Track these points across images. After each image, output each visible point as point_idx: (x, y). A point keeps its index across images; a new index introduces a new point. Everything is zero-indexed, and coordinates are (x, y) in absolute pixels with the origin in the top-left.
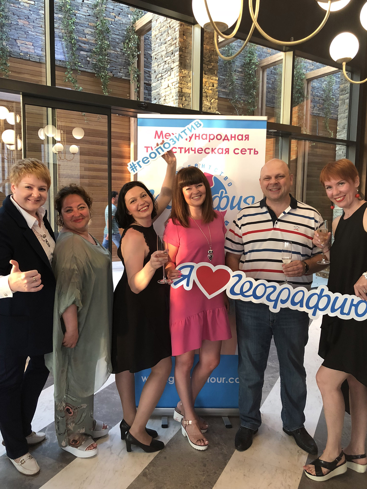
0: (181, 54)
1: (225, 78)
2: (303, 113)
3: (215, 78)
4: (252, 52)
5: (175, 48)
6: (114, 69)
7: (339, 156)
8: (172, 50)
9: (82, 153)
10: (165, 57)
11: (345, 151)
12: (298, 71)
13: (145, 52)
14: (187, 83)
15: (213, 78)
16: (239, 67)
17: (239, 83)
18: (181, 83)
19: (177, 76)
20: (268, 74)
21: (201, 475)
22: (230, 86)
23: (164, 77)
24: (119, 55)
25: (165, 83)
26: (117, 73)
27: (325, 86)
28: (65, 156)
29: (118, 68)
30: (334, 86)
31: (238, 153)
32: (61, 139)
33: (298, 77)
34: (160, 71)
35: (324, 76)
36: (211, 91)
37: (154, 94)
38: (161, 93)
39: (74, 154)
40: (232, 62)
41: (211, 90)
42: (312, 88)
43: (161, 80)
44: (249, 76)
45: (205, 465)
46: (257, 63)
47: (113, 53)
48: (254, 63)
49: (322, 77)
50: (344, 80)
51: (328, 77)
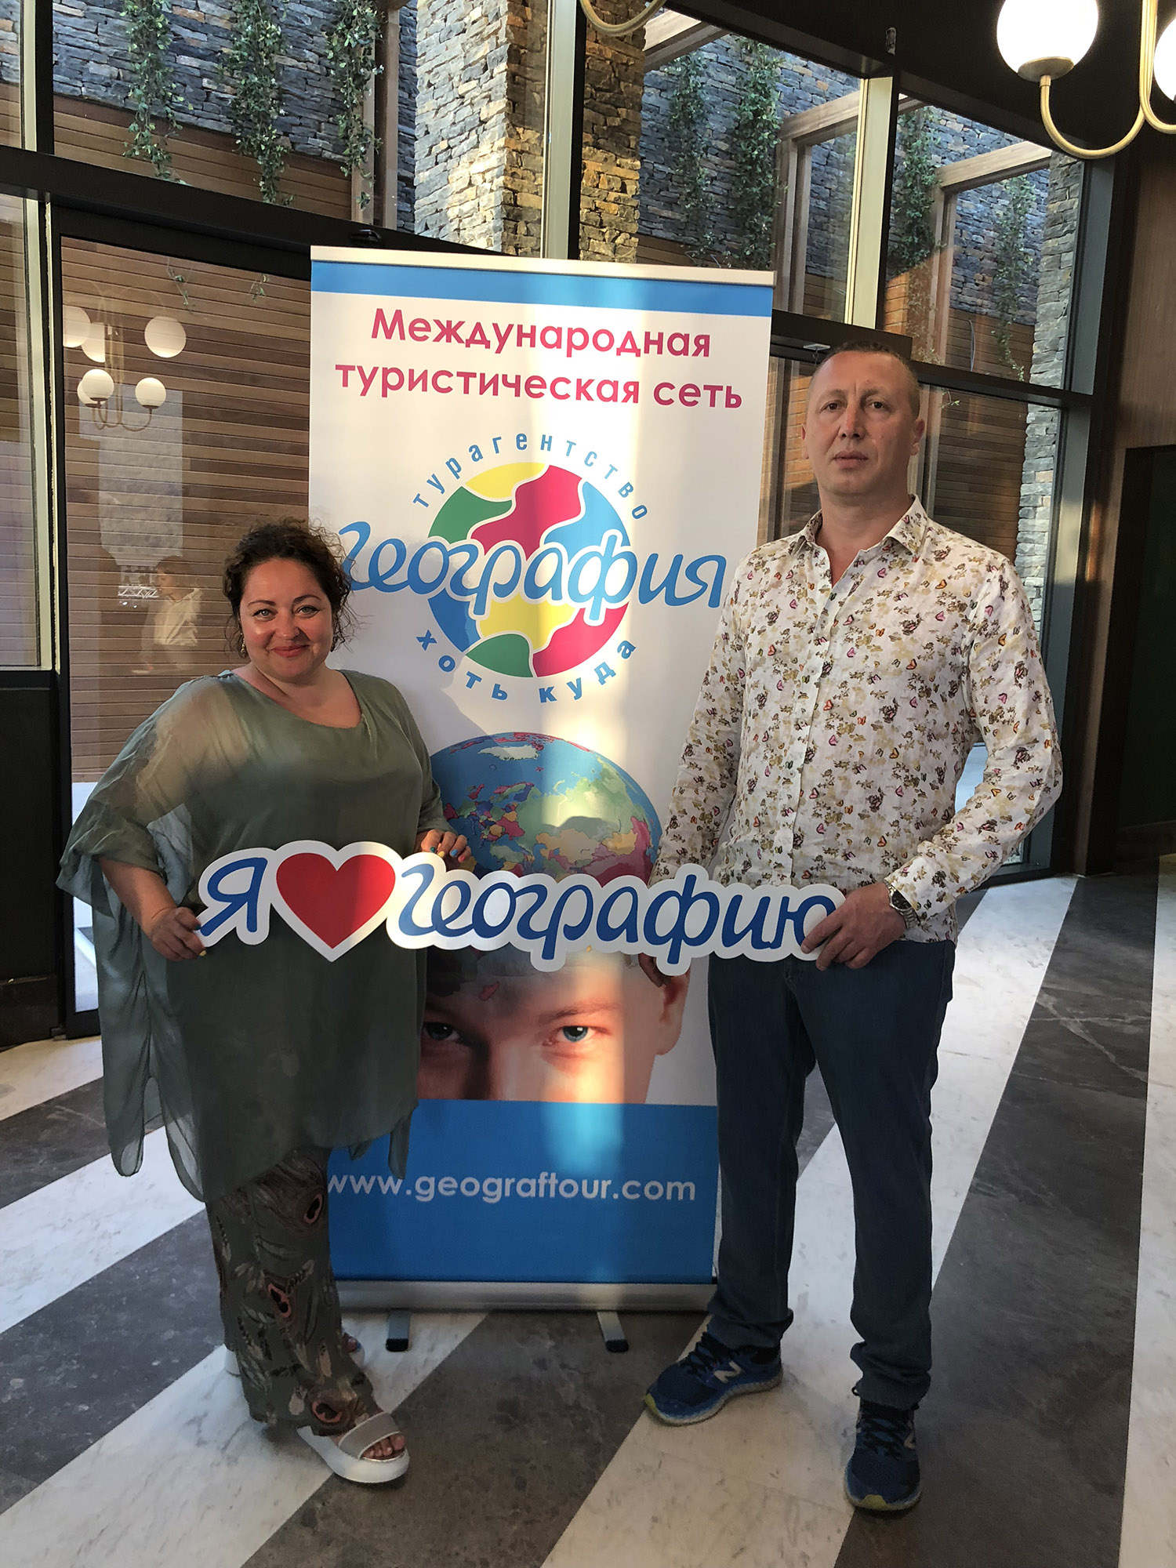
0: (513, 70)
1: (673, 172)
2: (928, 301)
3: (629, 161)
4: (764, 86)
5: (493, 49)
6: (294, 122)
7: (1036, 444)
8: (485, 57)
10: (460, 80)
11: (1055, 426)
12: (916, 158)
13: (402, 69)
14: (534, 174)
15: (625, 160)
16: (721, 137)
17: (717, 190)
18: (513, 174)
19: (500, 149)
20: (816, 166)
21: (506, 1519)
22: (686, 200)
23: (455, 151)
24: (312, 75)
25: (460, 173)
26: (305, 136)
27: (1001, 213)
28: (120, 417)
29: (308, 121)
30: (1031, 214)
31: (670, 402)
32: (107, 358)
33: (914, 178)
34: (444, 131)
35: (999, 180)
36: (614, 206)
37: (424, 212)
38: (444, 208)
39: (150, 408)
40: (695, 116)
41: (616, 201)
42: (960, 219)
43: (446, 161)
44: (750, 167)
45: (521, 1485)
46: (776, 126)
47: (293, 67)
48: (768, 125)
49: (993, 182)
50: (1061, 185)
51: (1011, 183)
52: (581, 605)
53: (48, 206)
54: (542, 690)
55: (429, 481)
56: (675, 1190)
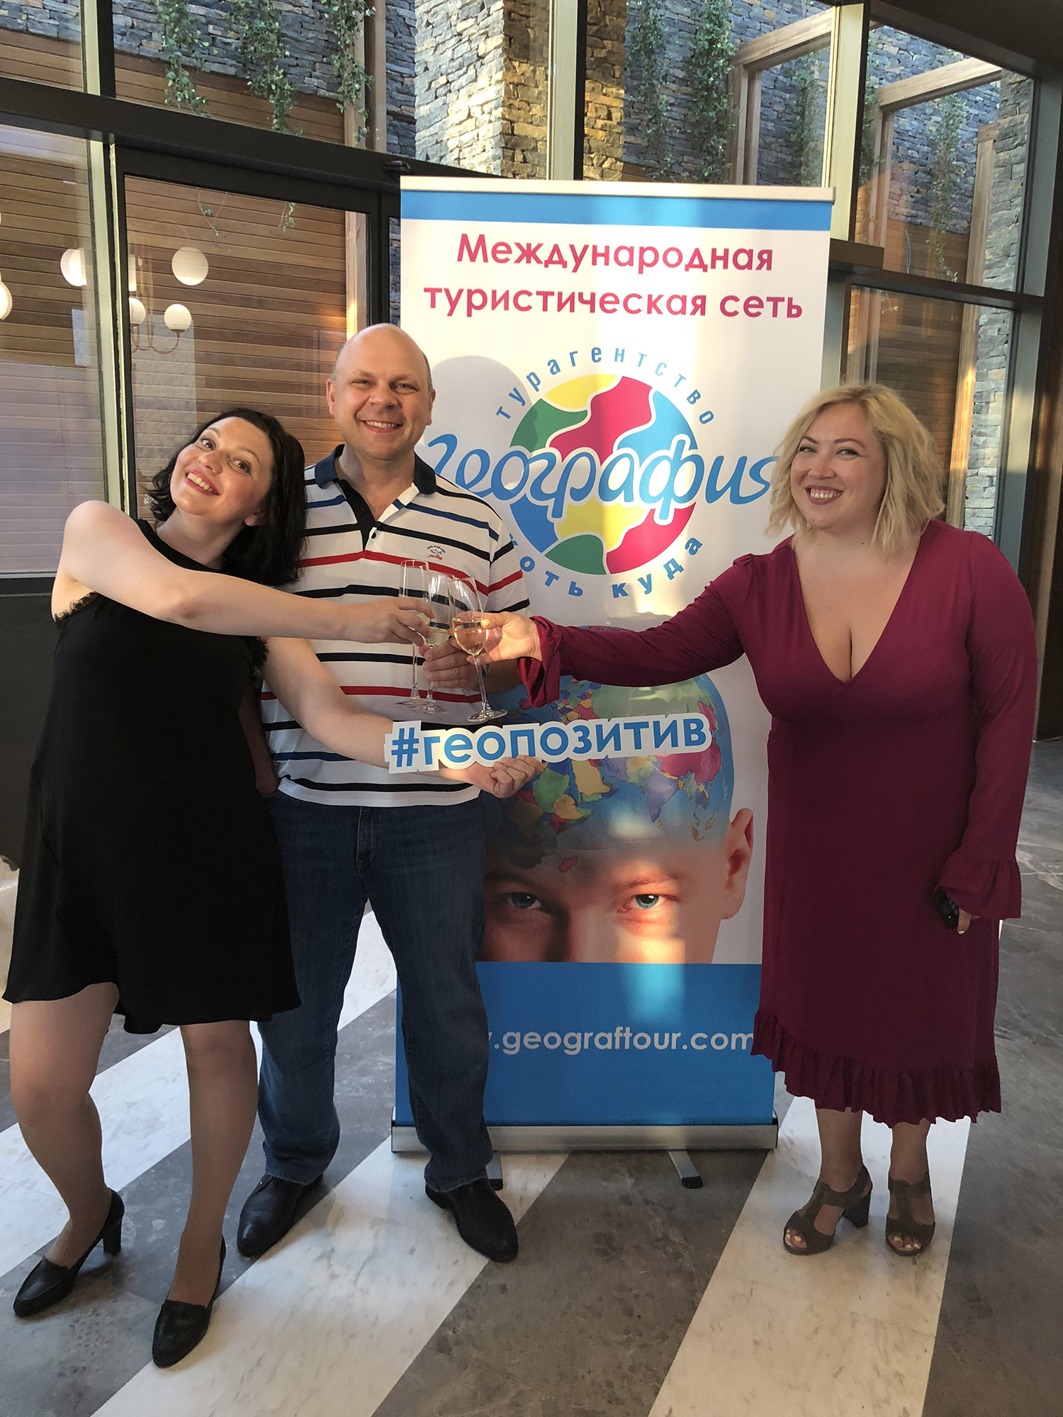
0: (510, 7)
1: (634, 100)
3: (614, 90)
4: (717, 16)
6: (291, 64)
7: (988, 344)
9: (201, 330)
10: (458, 18)
11: (1007, 327)
13: (388, 9)
14: (529, 105)
15: (610, 90)
16: (678, 65)
17: (675, 115)
18: (510, 106)
19: (498, 82)
20: (765, 89)
21: (621, 1343)
22: (648, 125)
23: (455, 86)
24: (307, 19)
25: (458, 107)
26: (301, 76)
27: (934, 129)
28: (150, 341)
29: (304, 62)
30: (961, 129)
31: (735, 313)
32: (139, 287)
34: (443, 67)
35: (933, 99)
36: (601, 133)
37: (424, 143)
38: (444, 139)
39: (178, 332)
40: (655, 46)
41: (603, 128)
42: (897, 135)
43: (445, 95)
44: (706, 93)
45: (629, 1312)
46: (730, 53)
47: (289, 12)
48: (722, 53)
49: (926, 100)
50: (1011, 102)
51: (943, 102)
52: (652, 506)
53: (112, 147)
54: (615, 586)
55: (511, 395)
56: (739, 1040)
